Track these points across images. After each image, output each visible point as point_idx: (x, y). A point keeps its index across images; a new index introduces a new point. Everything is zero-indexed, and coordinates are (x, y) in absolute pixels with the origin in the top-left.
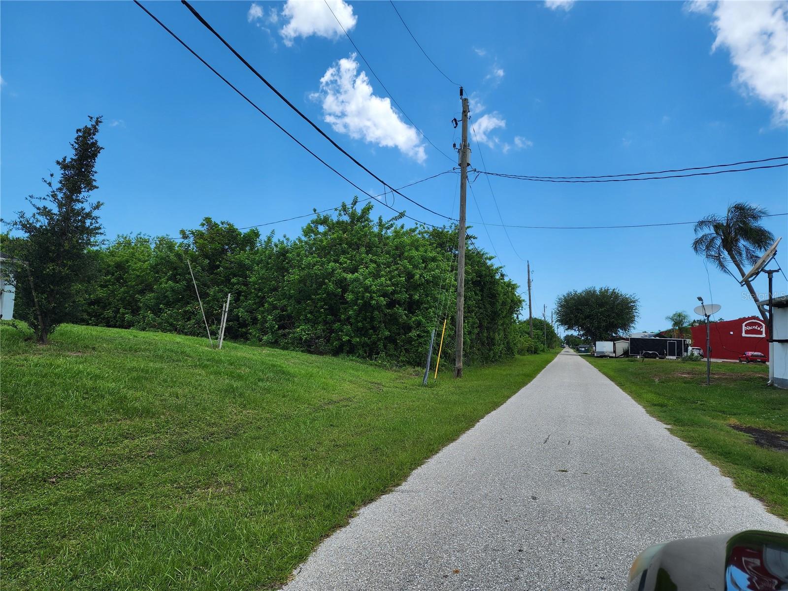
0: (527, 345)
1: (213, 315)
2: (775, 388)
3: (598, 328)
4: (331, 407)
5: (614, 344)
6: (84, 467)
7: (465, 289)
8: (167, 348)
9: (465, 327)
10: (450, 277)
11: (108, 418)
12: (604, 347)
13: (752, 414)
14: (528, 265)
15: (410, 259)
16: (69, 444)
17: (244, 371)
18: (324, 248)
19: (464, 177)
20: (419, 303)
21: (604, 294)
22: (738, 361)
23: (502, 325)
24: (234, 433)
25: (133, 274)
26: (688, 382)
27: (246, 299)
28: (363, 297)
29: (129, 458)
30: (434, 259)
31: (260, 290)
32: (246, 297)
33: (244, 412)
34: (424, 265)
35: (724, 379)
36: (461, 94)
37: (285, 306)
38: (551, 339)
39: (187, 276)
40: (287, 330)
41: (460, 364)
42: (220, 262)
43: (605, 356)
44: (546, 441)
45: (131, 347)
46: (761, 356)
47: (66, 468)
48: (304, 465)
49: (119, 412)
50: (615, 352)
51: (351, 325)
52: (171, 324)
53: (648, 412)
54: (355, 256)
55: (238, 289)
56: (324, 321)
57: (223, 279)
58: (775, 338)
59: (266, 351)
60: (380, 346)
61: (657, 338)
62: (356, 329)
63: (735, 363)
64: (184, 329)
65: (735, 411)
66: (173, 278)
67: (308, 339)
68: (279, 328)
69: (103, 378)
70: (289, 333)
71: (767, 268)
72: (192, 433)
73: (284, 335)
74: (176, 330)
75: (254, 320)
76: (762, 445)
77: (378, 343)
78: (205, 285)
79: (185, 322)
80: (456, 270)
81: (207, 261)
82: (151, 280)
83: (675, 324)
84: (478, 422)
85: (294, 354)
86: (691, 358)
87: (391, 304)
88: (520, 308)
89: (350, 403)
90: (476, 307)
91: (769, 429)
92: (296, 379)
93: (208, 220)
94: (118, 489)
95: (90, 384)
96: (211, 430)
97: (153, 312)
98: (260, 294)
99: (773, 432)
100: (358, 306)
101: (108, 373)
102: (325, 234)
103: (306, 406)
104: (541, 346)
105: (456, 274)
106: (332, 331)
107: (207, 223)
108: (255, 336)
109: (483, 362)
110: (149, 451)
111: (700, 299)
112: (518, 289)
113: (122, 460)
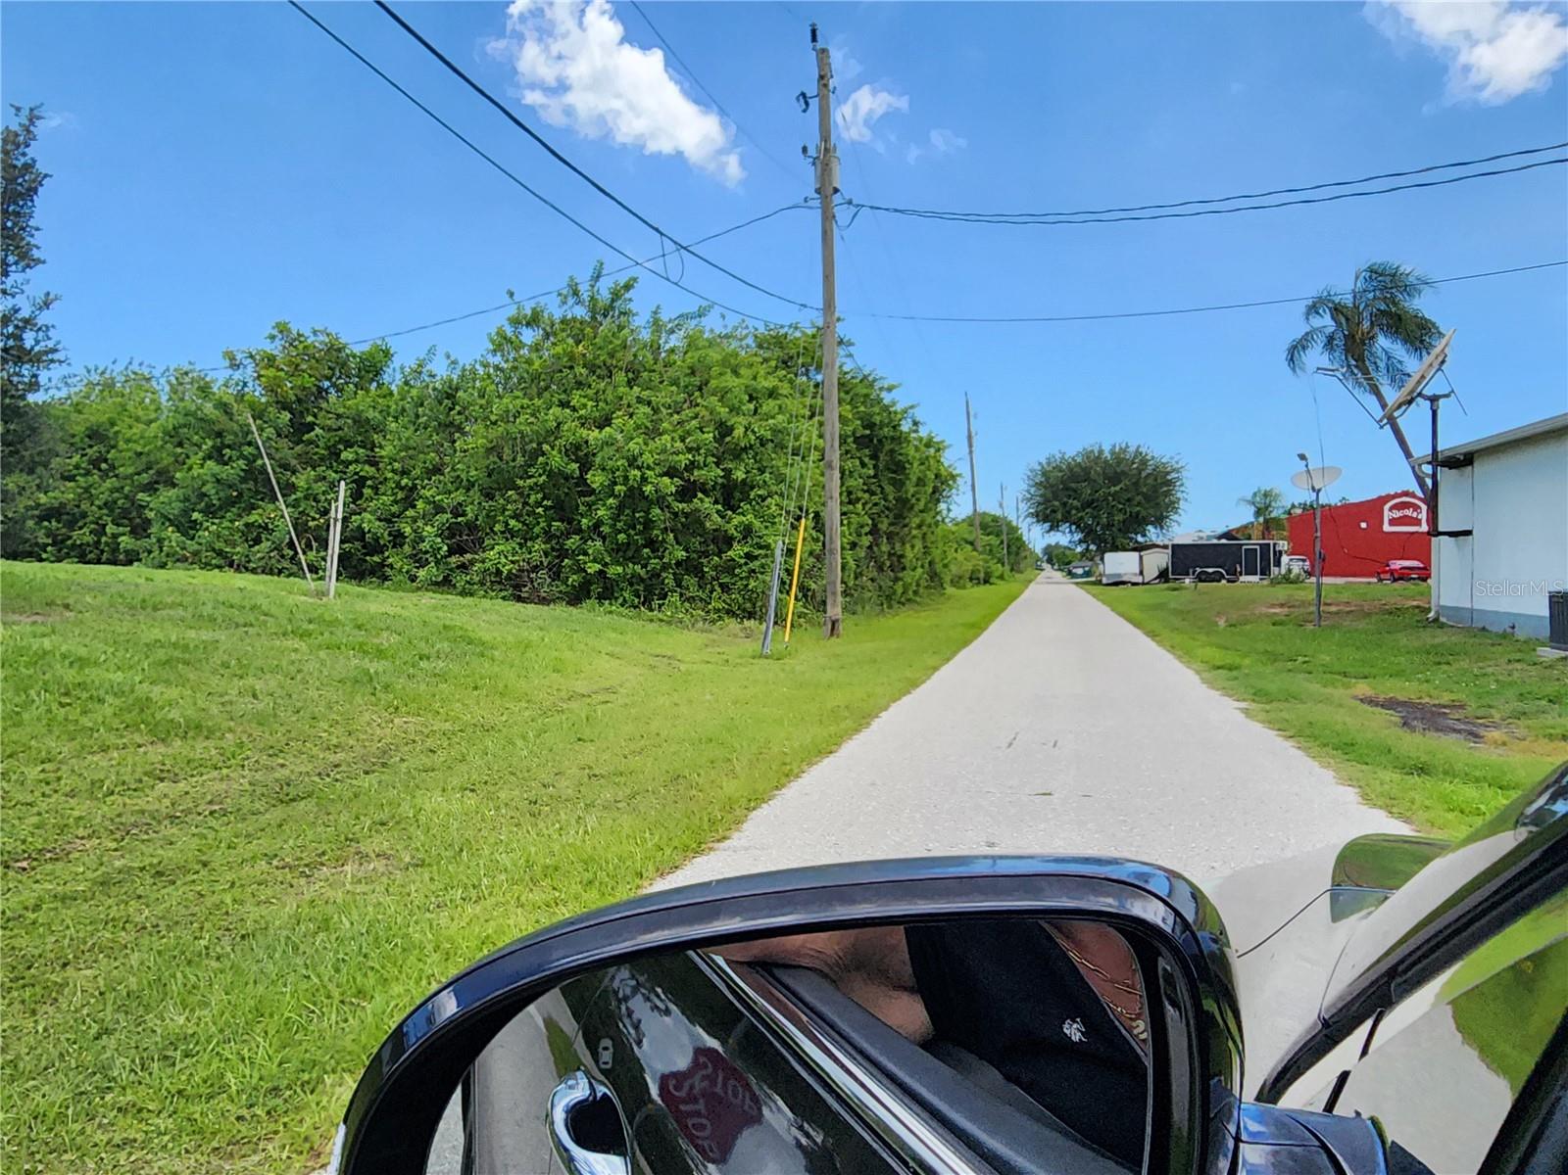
0: (969, 566)
1: (307, 530)
2: (1442, 626)
3: (1109, 526)
4: (573, 705)
5: (1141, 557)
6: (82, 838)
7: (841, 455)
8: (221, 599)
9: (843, 535)
10: (808, 432)
11: (119, 741)
12: (1120, 563)
13: (1398, 674)
14: (967, 403)
15: (723, 394)
16: (43, 795)
17: (387, 640)
18: (535, 377)
19: (828, 217)
20: (747, 486)
21: (1119, 457)
22: (1375, 580)
23: (919, 527)
24: (381, 761)
25: (128, 450)
26: (1281, 623)
27: (376, 494)
28: (626, 478)
29: (172, 818)
30: (772, 394)
31: (404, 473)
32: (375, 489)
33: (396, 721)
34: (752, 406)
35: (1348, 613)
36: (814, 39)
37: (460, 504)
38: (1017, 554)
39: (248, 450)
40: (468, 556)
41: (835, 610)
42: (315, 416)
43: (1124, 583)
44: (1010, 745)
45: (144, 601)
46: (1419, 568)
47: (45, 841)
48: (533, 815)
49: (138, 730)
50: (1141, 573)
51: (604, 539)
52: (220, 553)
53: (1204, 681)
54: (604, 392)
55: (356, 473)
56: (546, 533)
57: (323, 452)
58: (1441, 529)
59: (430, 599)
60: (666, 581)
61: (1224, 541)
62: (614, 546)
63: (1369, 583)
64: (249, 561)
65: (1366, 670)
66: (217, 455)
67: (514, 571)
68: (451, 552)
69: (96, 663)
70: (472, 562)
71: (1427, 392)
72: (295, 766)
73: (463, 567)
74: (231, 565)
75: (395, 537)
76: (1413, 729)
77: (664, 575)
78: (285, 467)
79: (251, 546)
80: (822, 414)
81: (286, 416)
82: (167, 460)
83: (1258, 512)
84: (877, 717)
85: (486, 603)
86: (1287, 579)
87: (687, 492)
88: (954, 491)
89: (613, 697)
90: (865, 492)
91: (1426, 700)
92: (496, 653)
93: (283, 328)
94: (160, 874)
95: (70, 676)
96: (333, 758)
97: (177, 526)
98: (406, 480)
99: (1434, 705)
100: (616, 497)
101: (105, 652)
102: (536, 348)
103: (524, 704)
104: (997, 569)
105: (821, 424)
106: (563, 554)
107: (281, 332)
108: (400, 571)
109: (882, 604)
110: (211, 802)
111: (1302, 457)
112: (947, 451)
113: (159, 822)
